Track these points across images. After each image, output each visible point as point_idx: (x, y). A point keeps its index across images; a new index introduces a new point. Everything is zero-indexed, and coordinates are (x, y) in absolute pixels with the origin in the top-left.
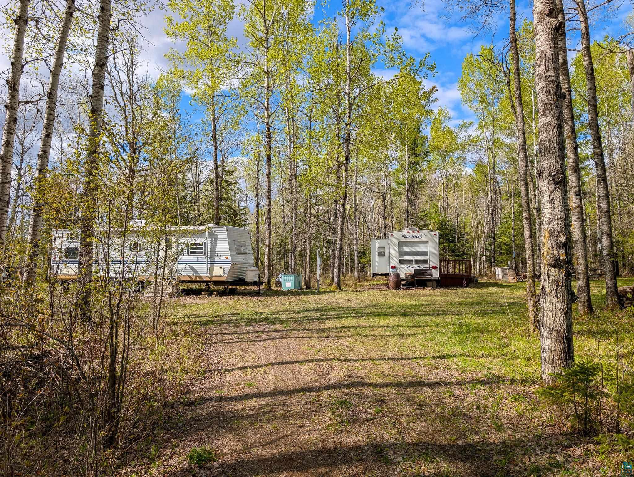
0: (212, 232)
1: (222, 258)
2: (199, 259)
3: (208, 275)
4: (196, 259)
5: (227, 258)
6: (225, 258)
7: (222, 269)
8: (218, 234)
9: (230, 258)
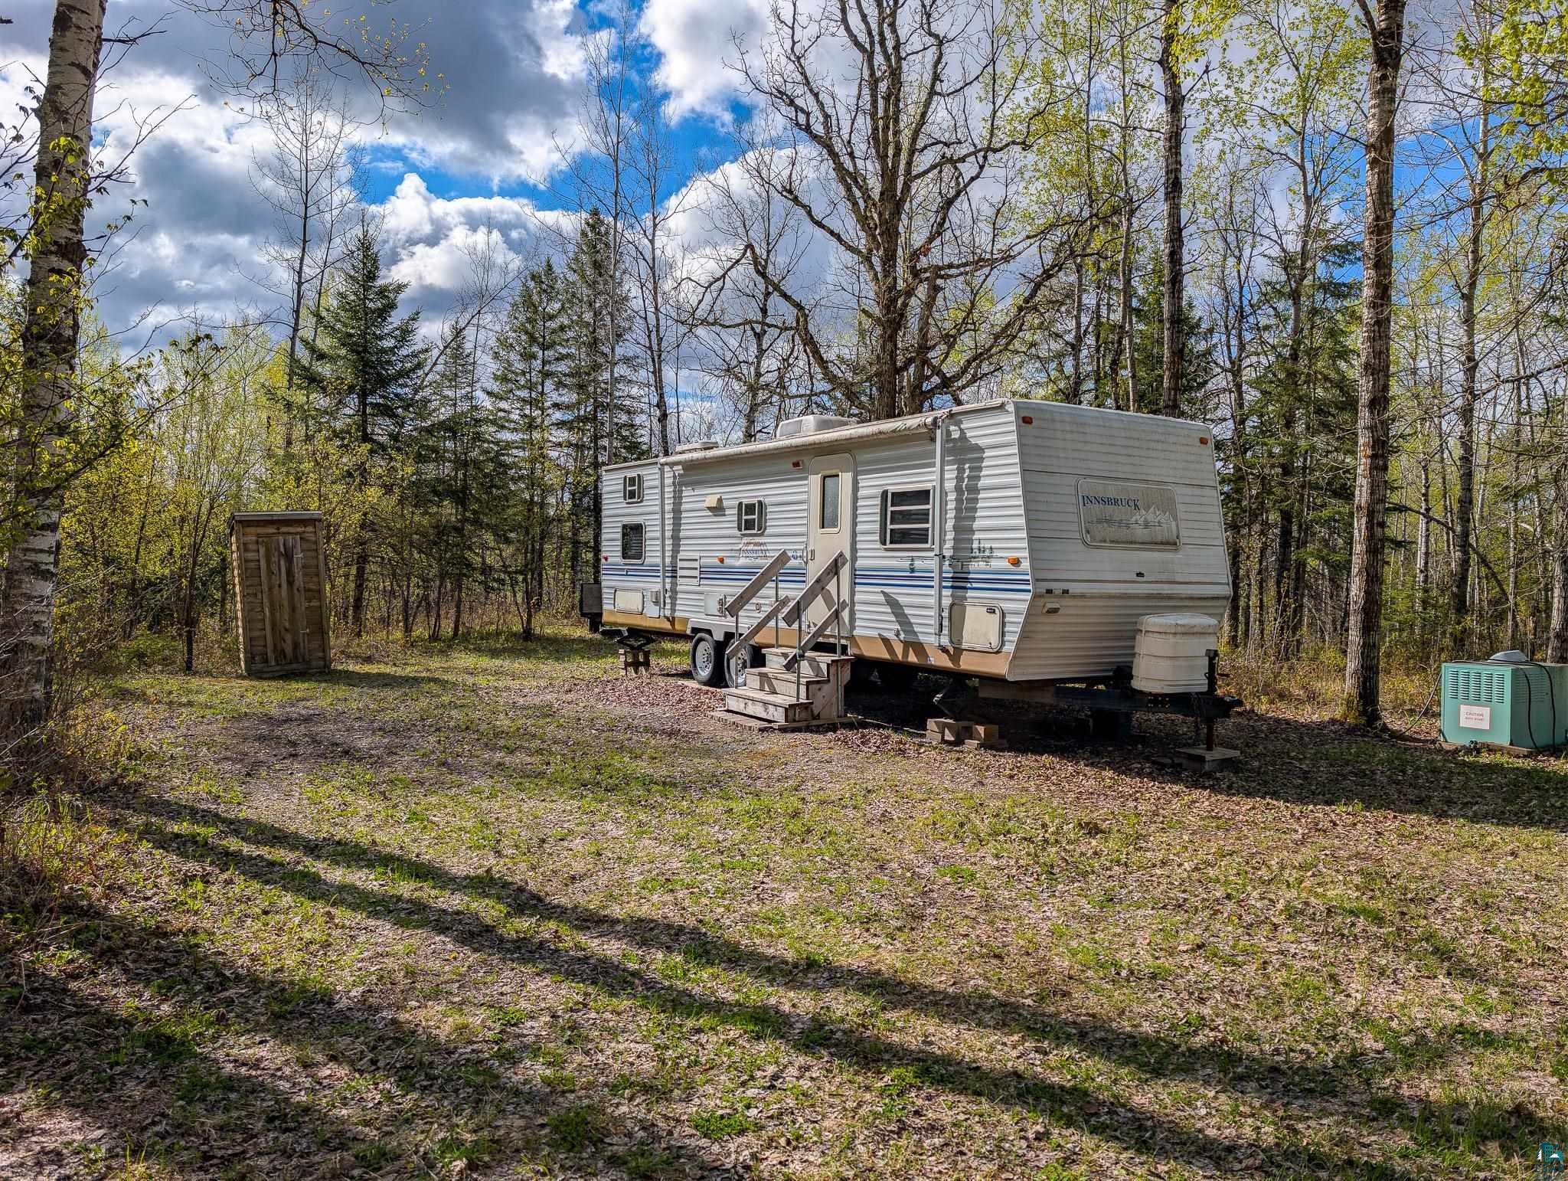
0: (963, 437)
1: (995, 564)
2: (918, 564)
3: (945, 641)
4: (906, 564)
5: (1016, 562)
6: (1005, 565)
7: (996, 617)
8: (981, 442)
9: (1026, 565)
